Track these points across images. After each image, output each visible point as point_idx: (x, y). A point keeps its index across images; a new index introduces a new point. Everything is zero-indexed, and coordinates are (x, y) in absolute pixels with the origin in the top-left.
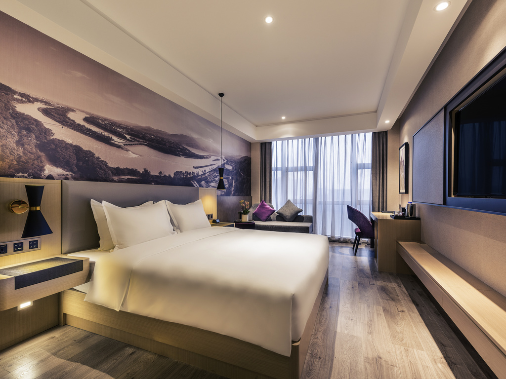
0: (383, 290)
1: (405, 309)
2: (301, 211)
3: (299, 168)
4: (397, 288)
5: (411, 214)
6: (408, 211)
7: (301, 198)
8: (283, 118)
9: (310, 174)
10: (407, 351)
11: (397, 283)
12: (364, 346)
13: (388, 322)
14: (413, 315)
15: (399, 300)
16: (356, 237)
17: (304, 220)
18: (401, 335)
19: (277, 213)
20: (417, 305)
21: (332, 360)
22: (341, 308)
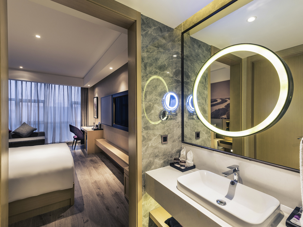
0: (91, 161)
1: (100, 165)
2: (36, 129)
3: (33, 101)
4: (96, 159)
5: (100, 128)
6: (99, 126)
7: (35, 120)
8: (21, 67)
9: (41, 105)
10: (103, 176)
11: (96, 157)
12: (90, 180)
13: (96, 171)
14: (103, 165)
15: (98, 162)
16: (74, 140)
17: (39, 135)
18: (101, 173)
19: (13, 132)
20: (104, 162)
21: (81, 189)
22: (77, 173)
